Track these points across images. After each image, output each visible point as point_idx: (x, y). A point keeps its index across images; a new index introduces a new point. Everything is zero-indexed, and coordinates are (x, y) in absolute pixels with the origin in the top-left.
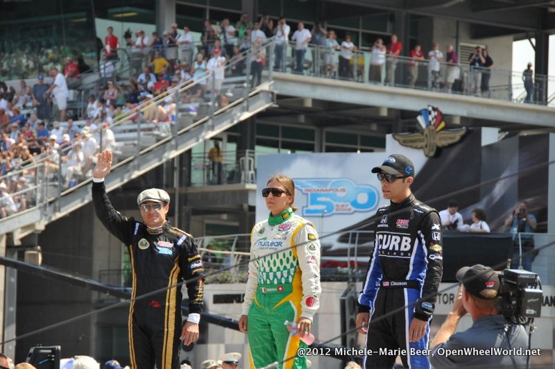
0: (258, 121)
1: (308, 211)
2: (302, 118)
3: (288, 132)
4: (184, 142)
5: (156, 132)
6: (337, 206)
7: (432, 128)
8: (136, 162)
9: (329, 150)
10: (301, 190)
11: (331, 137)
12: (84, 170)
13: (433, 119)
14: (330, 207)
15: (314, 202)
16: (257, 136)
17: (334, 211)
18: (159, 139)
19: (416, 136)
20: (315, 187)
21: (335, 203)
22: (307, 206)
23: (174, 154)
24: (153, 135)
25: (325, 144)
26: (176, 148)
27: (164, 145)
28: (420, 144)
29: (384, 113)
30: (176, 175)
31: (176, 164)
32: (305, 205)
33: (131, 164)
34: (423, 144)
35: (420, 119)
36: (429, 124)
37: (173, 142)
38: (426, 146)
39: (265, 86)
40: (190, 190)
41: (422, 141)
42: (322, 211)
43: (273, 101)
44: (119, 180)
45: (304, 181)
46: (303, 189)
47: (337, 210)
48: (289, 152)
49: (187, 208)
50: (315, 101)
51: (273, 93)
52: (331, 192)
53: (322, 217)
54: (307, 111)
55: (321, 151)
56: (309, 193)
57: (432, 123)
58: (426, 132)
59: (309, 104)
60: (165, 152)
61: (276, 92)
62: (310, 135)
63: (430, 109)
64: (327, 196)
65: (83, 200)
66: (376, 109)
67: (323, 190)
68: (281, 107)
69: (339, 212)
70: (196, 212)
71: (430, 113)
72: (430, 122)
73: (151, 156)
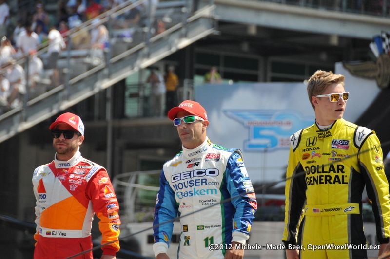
0: (198, 49)
1: (251, 146)
2: (245, 47)
3: (230, 61)
4: (117, 70)
5: (87, 60)
6: (282, 140)
7: (385, 56)
8: (65, 93)
9: (274, 80)
10: (243, 123)
11: (276, 67)
12: (10, 99)
13: (387, 47)
14: (274, 142)
15: (257, 135)
16: (197, 66)
17: (279, 146)
18: (90, 67)
19: (369, 65)
20: (258, 120)
21: (279, 137)
22: (249, 140)
23: (106, 84)
24: (84, 63)
25: (270, 75)
26: (109, 76)
27: (97, 75)
28: (372, 74)
29: (335, 41)
30: (109, 107)
31: (109, 95)
32: (246, 138)
33: (61, 95)
34: (376, 74)
35: (374, 47)
36: (382, 51)
37: (106, 71)
38: (379, 76)
39: (205, 11)
40: (124, 123)
41: (374, 70)
42: (266, 146)
43: (213, 26)
44: (47, 110)
45: (245, 114)
46: (246, 122)
47: (282, 144)
48: (230, 82)
49: (120, 142)
50: (260, 28)
51: (213, 19)
52: (276, 126)
53: (265, 151)
54: (250, 39)
55: (265, 81)
56: (252, 126)
57: (386, 51)
58: (380, 61)
59: (253, 31)
60: (96, 80)
61: (218, 17)
62: (254, 65)
63: (384, 36)
64: (270, 129)
65: (8, 132)
66: (326, 36)
67: (266, 123)
68: (223, 34)
69: (284, 146)
70: (131, 146)
71: (384, 40)
72: (384, 50)
73: (81, 86)
